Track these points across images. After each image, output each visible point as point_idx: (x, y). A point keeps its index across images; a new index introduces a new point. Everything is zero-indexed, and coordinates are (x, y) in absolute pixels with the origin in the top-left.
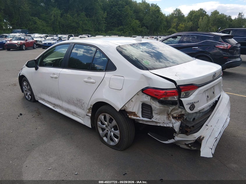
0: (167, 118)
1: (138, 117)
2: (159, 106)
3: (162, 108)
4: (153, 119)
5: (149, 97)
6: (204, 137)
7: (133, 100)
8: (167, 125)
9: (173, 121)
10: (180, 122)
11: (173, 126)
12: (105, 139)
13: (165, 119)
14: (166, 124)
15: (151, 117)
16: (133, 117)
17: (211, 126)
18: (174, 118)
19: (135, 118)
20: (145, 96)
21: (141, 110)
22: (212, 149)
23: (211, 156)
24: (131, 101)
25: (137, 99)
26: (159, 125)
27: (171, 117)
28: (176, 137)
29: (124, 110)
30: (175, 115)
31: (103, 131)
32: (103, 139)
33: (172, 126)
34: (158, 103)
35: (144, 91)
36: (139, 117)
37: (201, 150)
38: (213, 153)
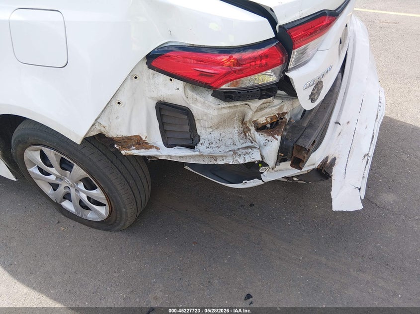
0: (240, 134)
1: (151, 147)
2: (218, 109)
3: (226, 111)
4: (201, 148)
5: (179, 84)
6: (335, 159)
7: (120, 98)
8: (247, 157)
9: (260, 137)
10: (279, 138)
11: (262, 157)
12: (67, 204)
13: (236, 138)
14: (242, 157)
15: (192, 142)
16: (135, 152)
17: (348, 122)
18: (261, 128)
19: (142, 152)
20: (162, 78)
21: (156, 124)
22: (360, 189)
23: (360, 207)
24: (114, 103)
25: (133, 94)
26: (221, 163)
27: (253, 129)
28: (265, 173)
29: (101, 136)
30: (262, 120)
31: (55, 190)
32: (61, 206)
33: (260, 159)
34: (211, 99)
35: (153, 64)
36: (157, 148)
37: (333, 194)
38: (363, 198)
